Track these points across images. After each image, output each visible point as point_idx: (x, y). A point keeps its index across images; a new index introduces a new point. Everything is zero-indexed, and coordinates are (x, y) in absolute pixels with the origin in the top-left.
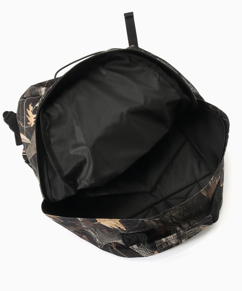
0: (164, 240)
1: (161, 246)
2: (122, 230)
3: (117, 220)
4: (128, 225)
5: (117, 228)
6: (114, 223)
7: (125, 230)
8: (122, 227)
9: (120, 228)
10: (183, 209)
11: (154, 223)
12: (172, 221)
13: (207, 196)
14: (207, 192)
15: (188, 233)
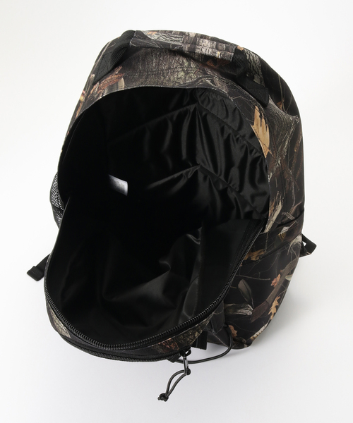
0: (218, 54)
1: (227, 49)
2: (260, 111)
3: (254, 128)
4: (250, 109)
5: (263, 120)
6: (260, 129)
7: (256, 107)
8: (257, 114)
9: (261, 116)
10: (165, 78)
11: (216, 80)
12: (190, 65)
13: (121, 77)
14: (117, 83)
15: (179, 41)
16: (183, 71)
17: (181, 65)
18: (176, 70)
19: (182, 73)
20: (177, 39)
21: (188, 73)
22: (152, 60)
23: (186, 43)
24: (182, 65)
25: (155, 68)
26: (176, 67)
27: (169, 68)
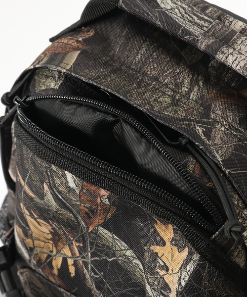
13: (78, 49)
16: (173, 97)
17: (176, 85)
18: (163, 89)
19: (168, 100)
20: (202, 23)
21: (176, 105)
22: (140, 48)
23: (213, 34)
24: (178, 86)
25: (136, 64)
26: (166, 85)
27: (156, 79)
